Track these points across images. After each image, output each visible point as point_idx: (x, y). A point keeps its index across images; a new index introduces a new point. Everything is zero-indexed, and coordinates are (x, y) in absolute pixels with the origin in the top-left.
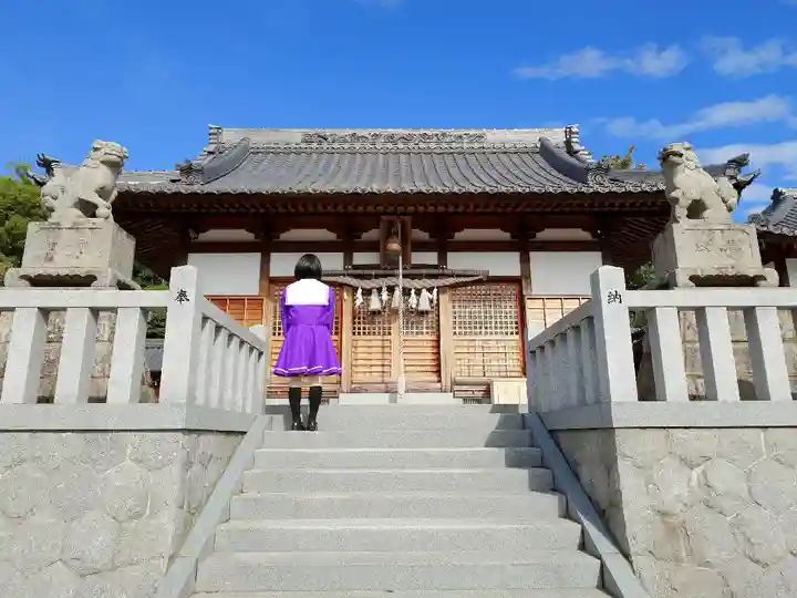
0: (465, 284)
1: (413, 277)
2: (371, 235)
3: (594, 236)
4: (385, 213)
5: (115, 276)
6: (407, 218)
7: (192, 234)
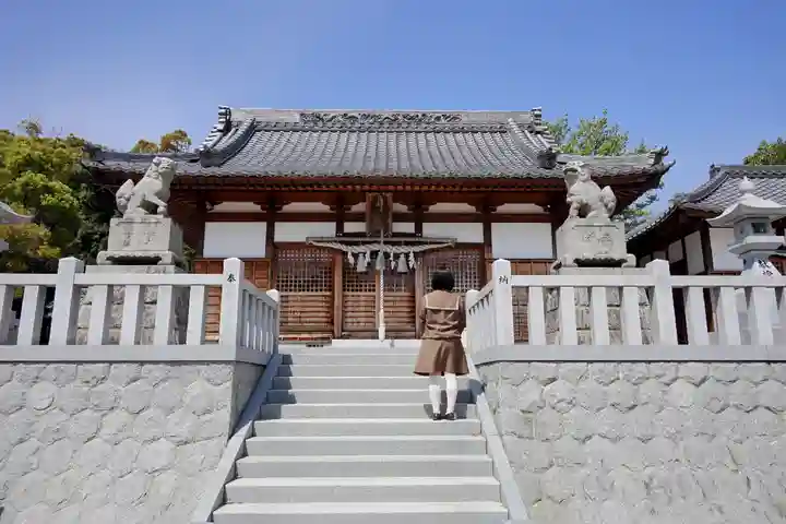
0: (438, 250)
1: (394, 244)
2: (359, 207)
3: (545, 210)
4: (370, 191)
5: (173, 257)
6: (388, 195)
7: (208, 207)
